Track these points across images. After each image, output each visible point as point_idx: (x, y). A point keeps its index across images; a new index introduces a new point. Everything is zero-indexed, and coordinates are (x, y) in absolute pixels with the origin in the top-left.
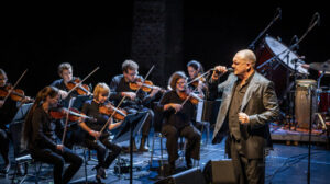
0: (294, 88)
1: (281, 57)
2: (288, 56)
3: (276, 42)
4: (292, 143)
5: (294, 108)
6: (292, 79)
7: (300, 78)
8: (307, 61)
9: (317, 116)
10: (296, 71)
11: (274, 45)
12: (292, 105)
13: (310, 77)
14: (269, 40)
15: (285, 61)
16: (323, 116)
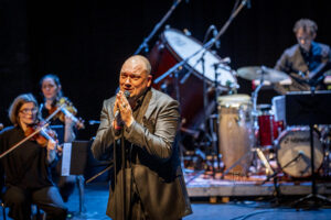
0: (216, 111)
1: (192, 62)
2: (202, 60)
3: (182, 38)
4: (219, 199)
5: (218, 143)
6: (213, 96)
7: (224, 94)
8: (234, 66)
9: (255, 153)
10: (217, 83)
11: (179, 43)
12: (215, 138)
13: (240, 92)
14: (171, 36)
15: (199, 68)
16: (264, 153)
